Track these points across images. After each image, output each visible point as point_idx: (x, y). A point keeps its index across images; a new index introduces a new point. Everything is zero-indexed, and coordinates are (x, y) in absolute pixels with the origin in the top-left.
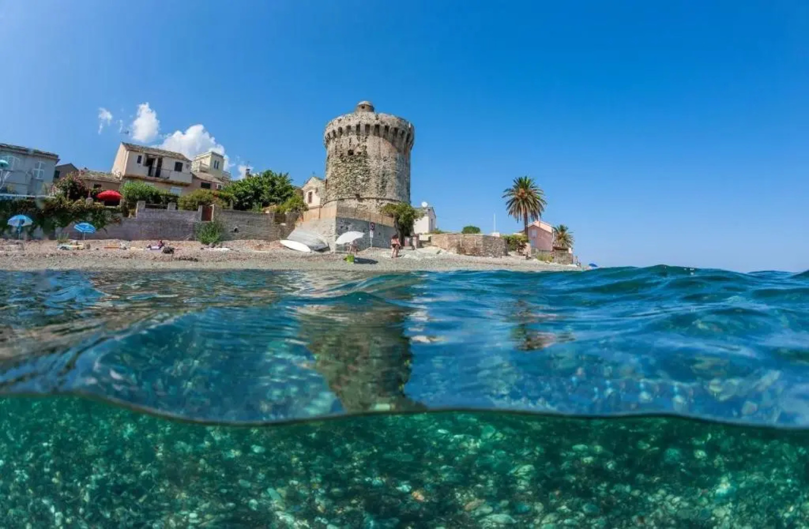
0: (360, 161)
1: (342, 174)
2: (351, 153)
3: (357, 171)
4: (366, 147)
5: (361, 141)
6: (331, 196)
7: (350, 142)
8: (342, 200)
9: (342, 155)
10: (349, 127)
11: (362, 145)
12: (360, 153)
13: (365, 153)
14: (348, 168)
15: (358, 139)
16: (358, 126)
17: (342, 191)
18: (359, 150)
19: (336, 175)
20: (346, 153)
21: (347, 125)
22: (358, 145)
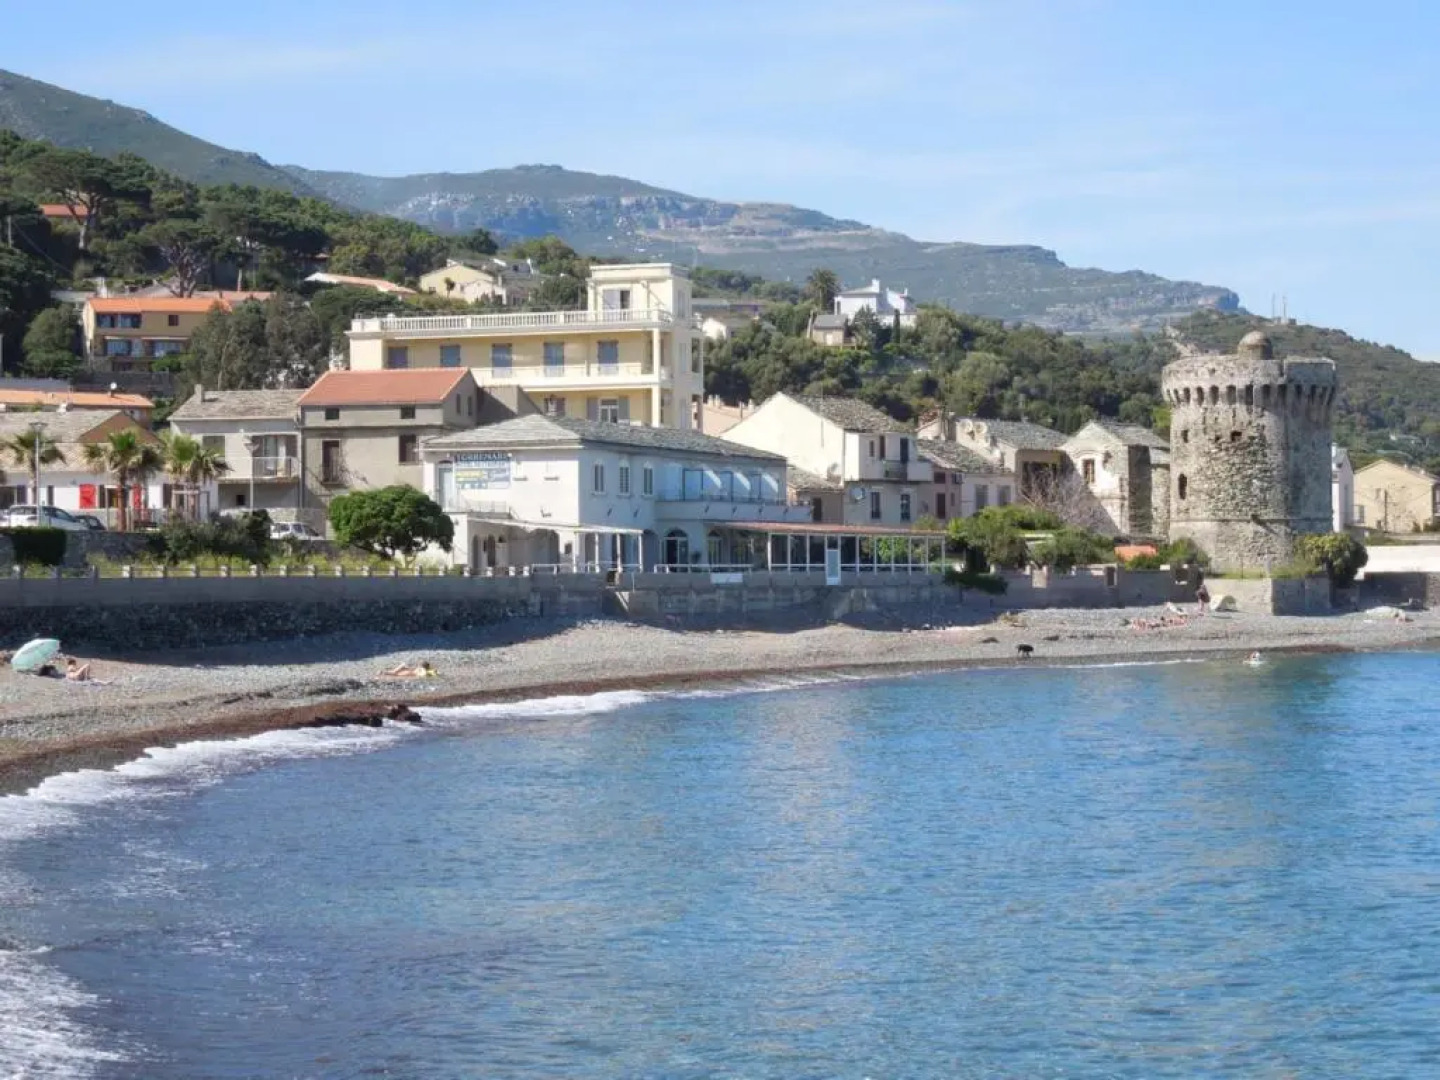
0: (1254, 453)
1: (1223, 475)
2: (1235, 435)
3: (1250, 472)
4: (1263, 427)
5: (1254, 415)
6: (1199, 510)
7: (1234, 416)
8: (1225, 521)
9: (1218, 438)
10: (1231, 389)
11: (1254, 424)
12: (1252, 438)
13: (1262, 437)
14: (1234, 464)
15: (1250, 412)
16: (1249, 388)
17: (1224, 506)
18: (1252, 432)
19: (1209, 473)
20: (1226, 437)
21: (1228, 384)
22: (1250, 423)
